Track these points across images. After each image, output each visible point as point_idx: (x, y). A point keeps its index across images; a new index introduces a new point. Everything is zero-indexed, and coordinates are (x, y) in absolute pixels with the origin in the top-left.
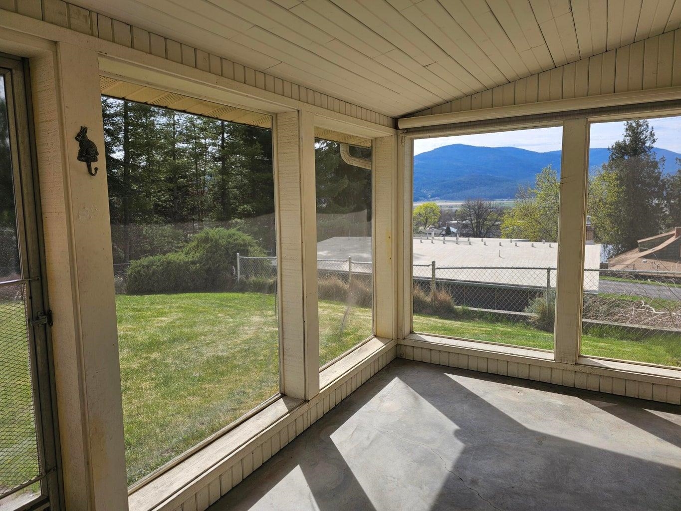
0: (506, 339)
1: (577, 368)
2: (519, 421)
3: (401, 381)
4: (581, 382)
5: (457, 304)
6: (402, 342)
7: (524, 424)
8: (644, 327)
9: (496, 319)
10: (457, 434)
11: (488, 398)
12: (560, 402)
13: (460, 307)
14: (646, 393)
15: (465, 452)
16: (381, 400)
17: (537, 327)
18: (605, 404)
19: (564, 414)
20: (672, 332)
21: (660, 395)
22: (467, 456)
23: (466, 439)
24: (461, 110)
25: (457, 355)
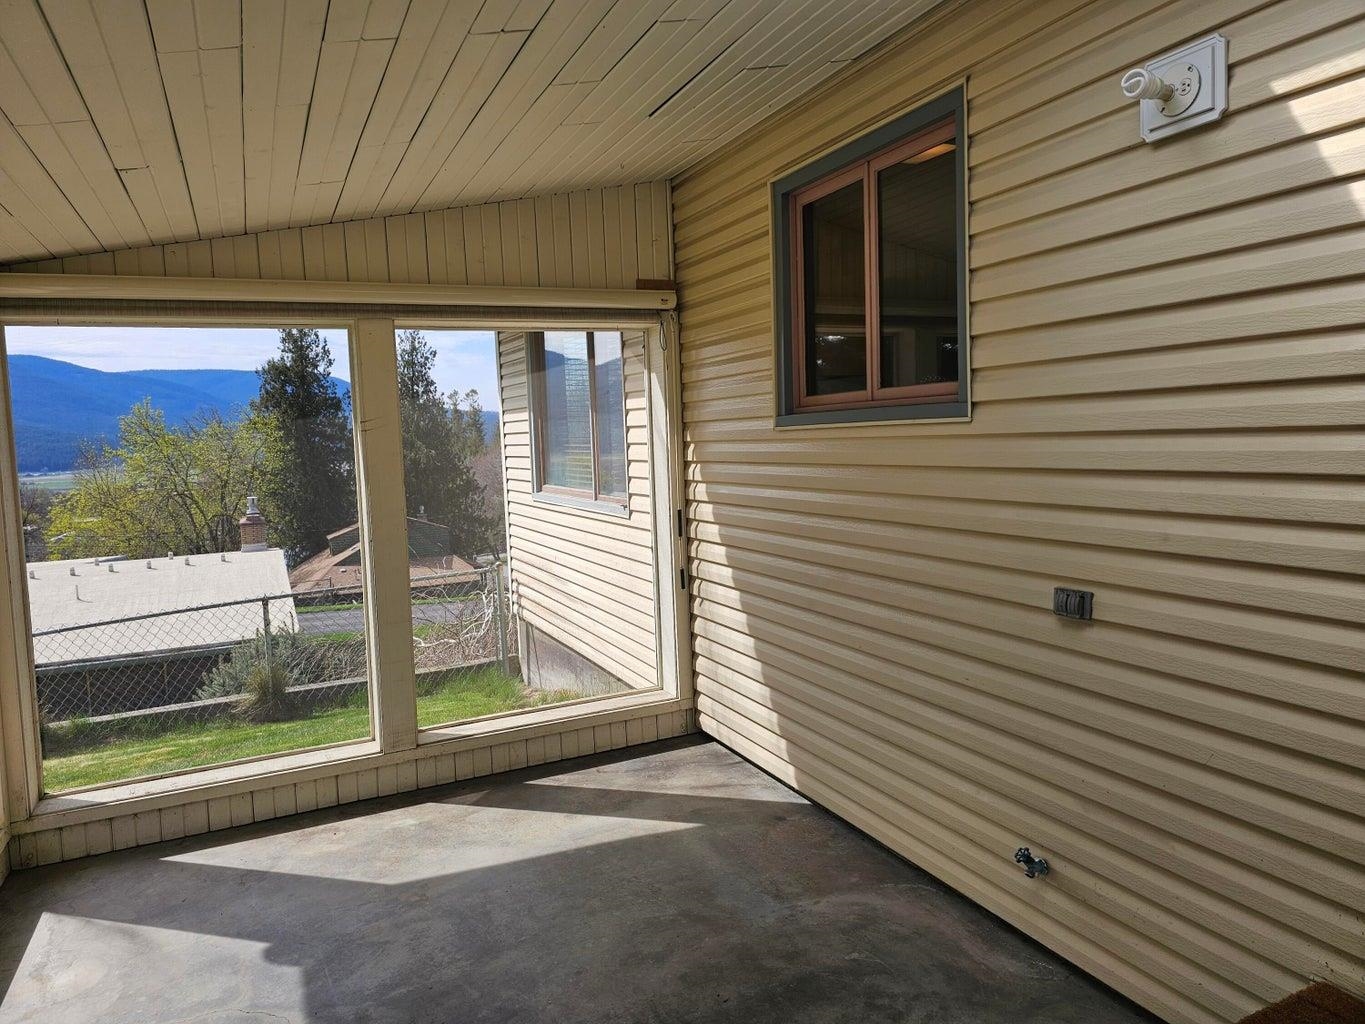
0: (223, 754)
1: (420, 753)
2: (368, 880)
3: (62, 917)
4: (428, 775)
5: (58, 718)
6: (28, 828)
7: (382, 881)
9: (160, 727)
10: (270, 956)
11: (286, 867)
12: (411, 822)
13: (65, 723)
14: (519, 757)
15: (309, 979)
16: (39, 975)
17: (252, 720)
18: (475, 796)
19: (428, 836)
20: (472, 667)
21: (538, 753)
22: (320, 983)
23: (296, 956)
24: (140, 273)
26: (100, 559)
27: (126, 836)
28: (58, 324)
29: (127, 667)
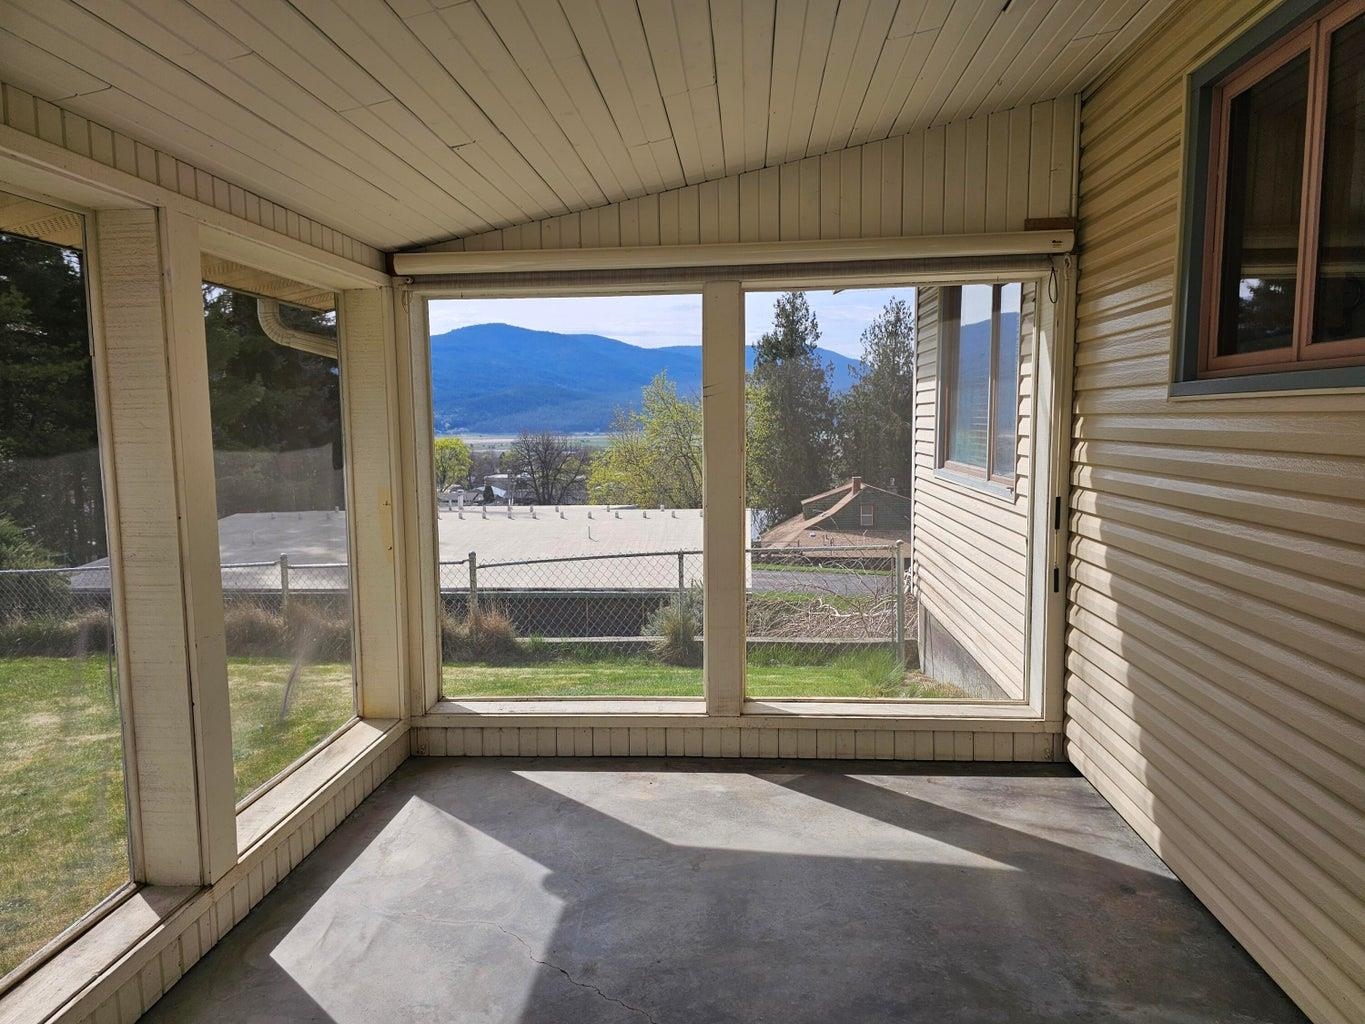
0: (618, 688)
1: (743, 722)
2: (658, 836)
3: (424, 803)
4: (750, 746)
5: (523, 635)
6: (422, 723)
7: (668, 840)
8: (827, 641)
9: (594, 654)
10: (549, 884)
11: (597, 804)
12: (720, 788)
13: (527, 640)
14: (847, 748)
15: (566, 916)
16: (384, 851)
17: (666, 661)
18: (788, 777)
19: (729, 807)
20: (866, 644)
21: (866, 748)
22: (572, 924)
23: (566, 891)
24: (521, 248)
25: (535, 731)
26: (611, 506)
27: (494, 745)
28: (462, 297)
29: (573, 599)
